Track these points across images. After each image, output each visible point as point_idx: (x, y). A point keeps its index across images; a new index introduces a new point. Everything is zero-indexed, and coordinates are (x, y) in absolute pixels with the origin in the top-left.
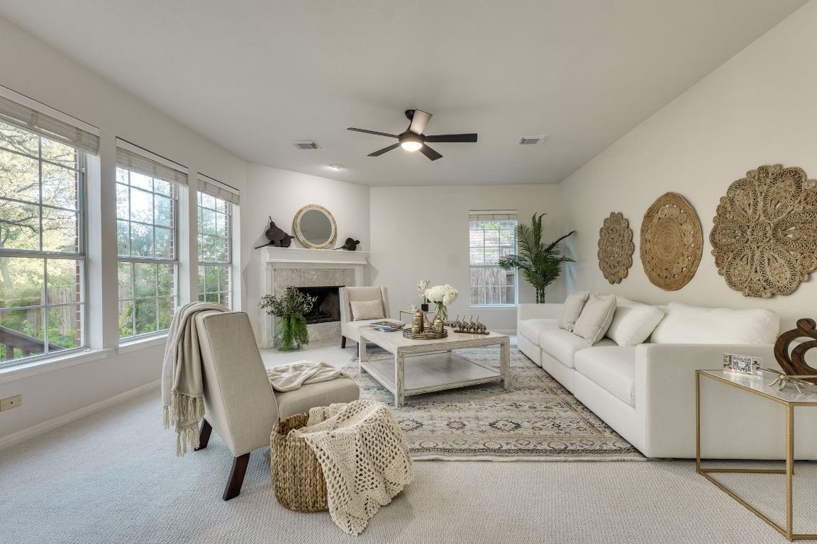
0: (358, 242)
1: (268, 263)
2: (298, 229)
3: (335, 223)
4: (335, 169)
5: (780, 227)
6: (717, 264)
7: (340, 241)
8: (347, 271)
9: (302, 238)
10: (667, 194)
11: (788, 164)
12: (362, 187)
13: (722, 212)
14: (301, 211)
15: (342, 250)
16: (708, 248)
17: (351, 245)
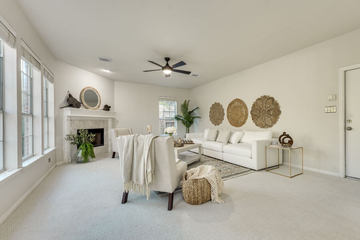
0: (110, 107)
1: (68, 116)
2: (83, 99)
3: (100, 97)
4: (108, 71)
5: (269, 111)
6: (253, 119)
7: (102, 107)
8: (105, 121)
9: (85, 104)
10: (236, 99)
11: (270, 96)
12: (111, 81)
13: (254, 106)
14: (84, 89)
15: (102, 111)
16: (250, 115)
17: (107, 108)
